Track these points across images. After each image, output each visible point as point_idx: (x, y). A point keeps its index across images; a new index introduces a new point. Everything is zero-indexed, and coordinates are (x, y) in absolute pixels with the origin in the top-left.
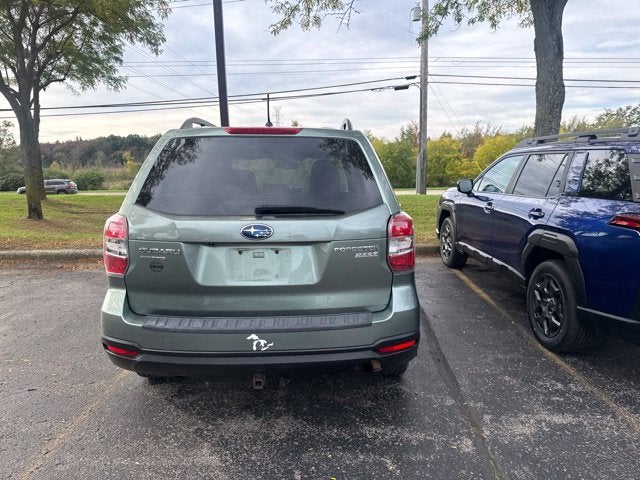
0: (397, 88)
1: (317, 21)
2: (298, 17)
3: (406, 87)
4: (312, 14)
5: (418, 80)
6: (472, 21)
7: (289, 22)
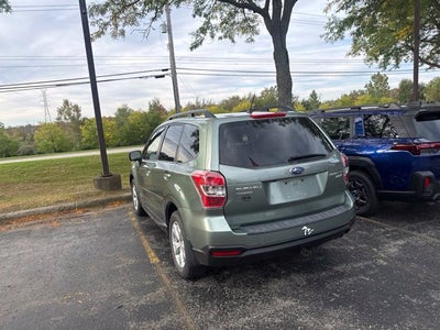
0: (157, 77)
1: (123, 33)
2: (110, 29)
3: (163, 76)
4: (119, 28)
5: (170, 71)
6: (221, 38)
7: (102, 33)
